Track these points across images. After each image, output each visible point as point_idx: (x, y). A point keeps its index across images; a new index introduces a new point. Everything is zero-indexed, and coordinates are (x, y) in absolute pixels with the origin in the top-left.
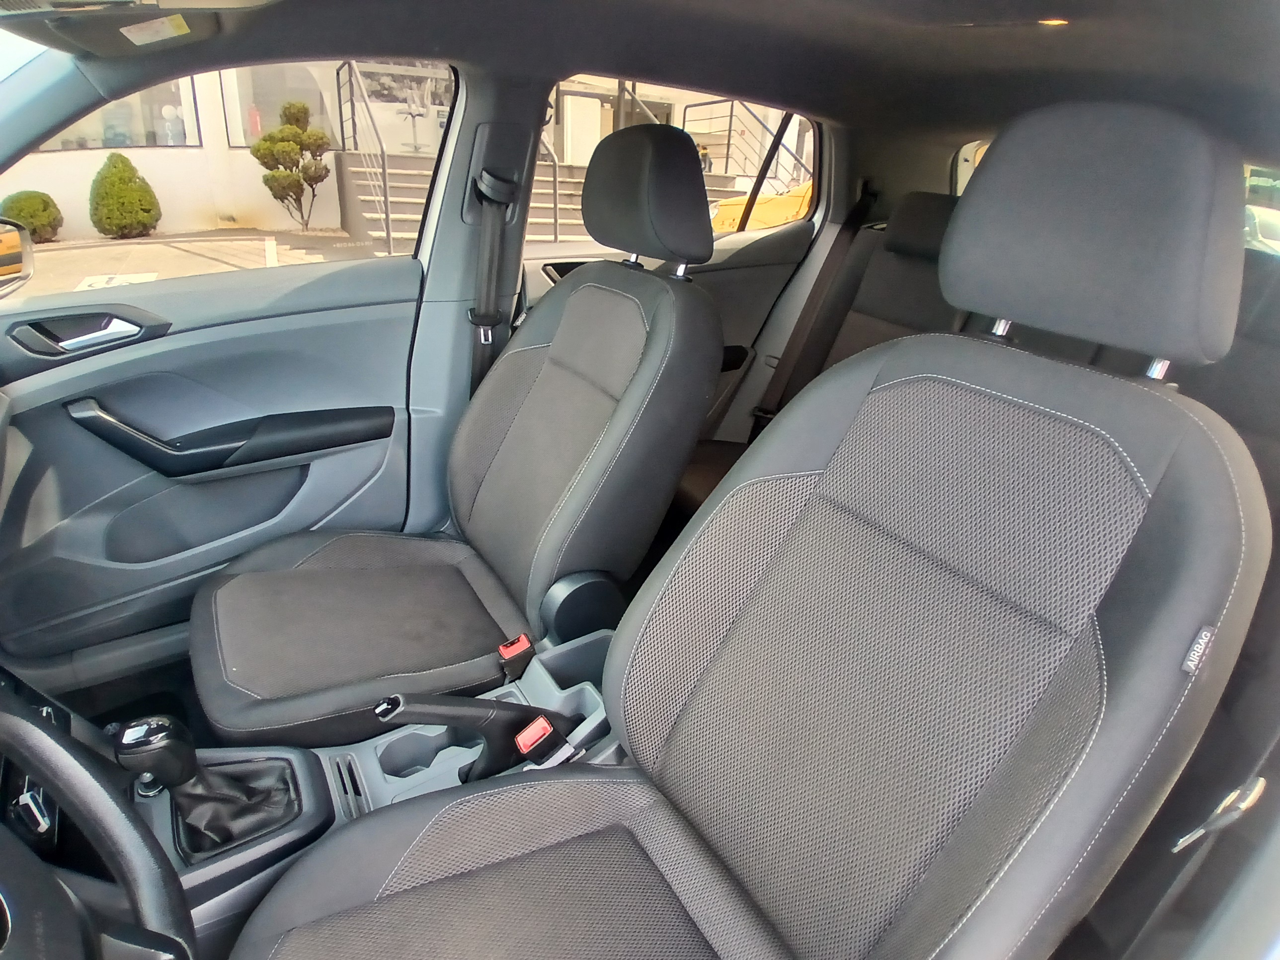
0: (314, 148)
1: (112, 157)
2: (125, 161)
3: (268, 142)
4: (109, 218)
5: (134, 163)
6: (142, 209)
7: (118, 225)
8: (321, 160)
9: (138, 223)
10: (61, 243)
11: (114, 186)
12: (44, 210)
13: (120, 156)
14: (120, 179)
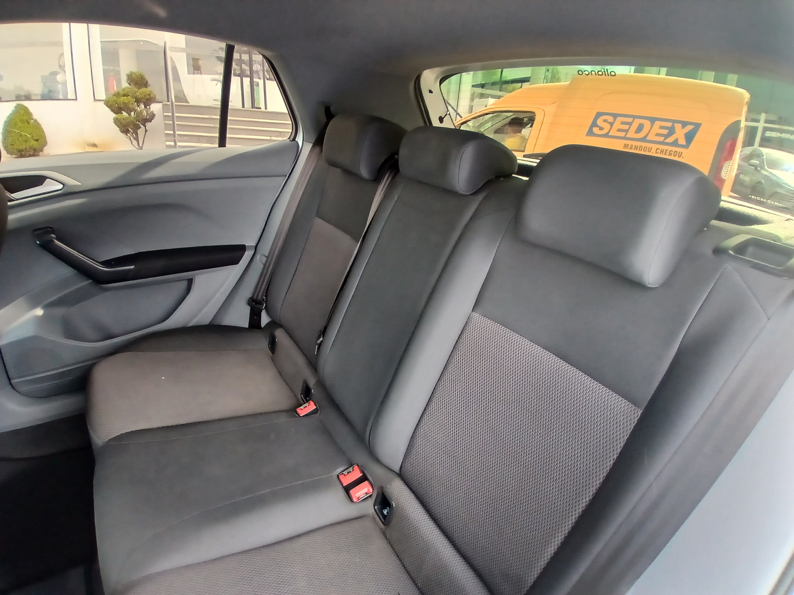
0: (144, 101)
1: (19, 107)
2: (26, 110)
3: (115, 97)
4: (13, 145)
5: (31, 110)
6: (33, 139)
7: (18, 149)
8: (150, 108)
9: (30, 148)
13: (22, 106)
14: (20, 120)
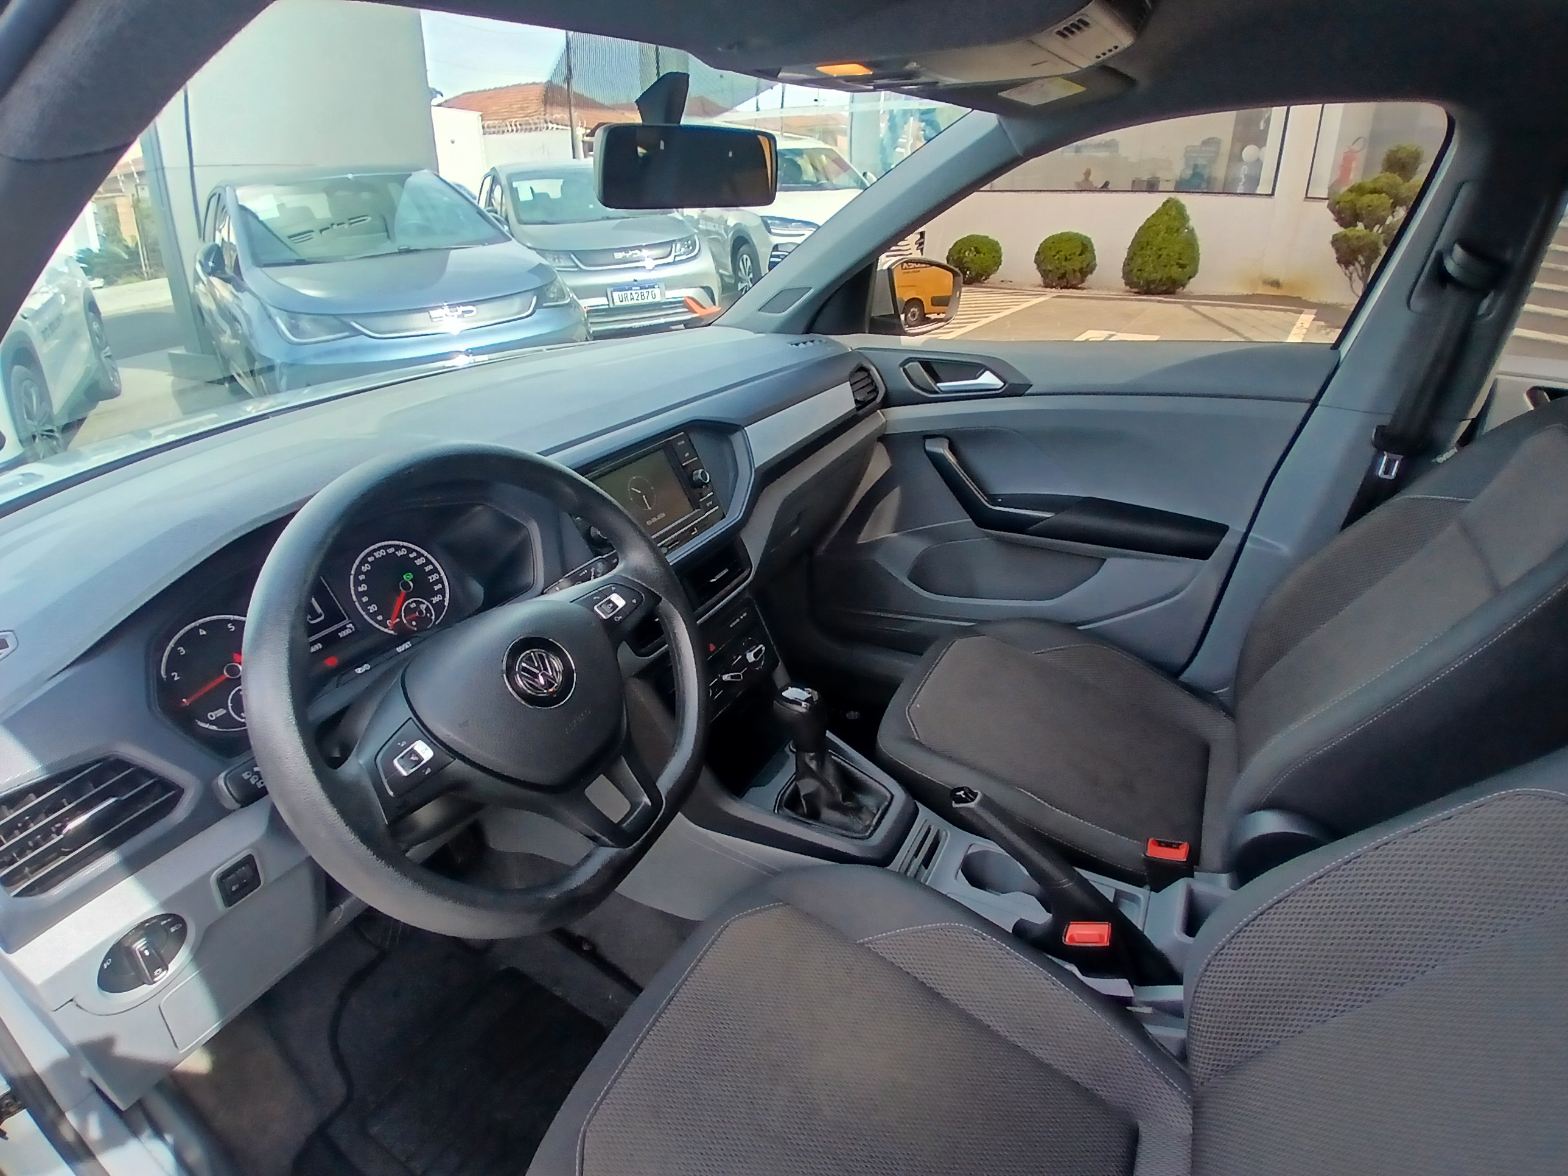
1: (1169, 204)
2: (1180, 210)
3: (1354, 194)
4: (1141, 270)
5: (1189, 211)
6: (1178, 264)
7: (1147, 278)
9: (1169, 278)
10: (1085, 291)
11: (1158, 235)
12: (1080, 255)
13: (1177, 202)
14: (1167, 229)
